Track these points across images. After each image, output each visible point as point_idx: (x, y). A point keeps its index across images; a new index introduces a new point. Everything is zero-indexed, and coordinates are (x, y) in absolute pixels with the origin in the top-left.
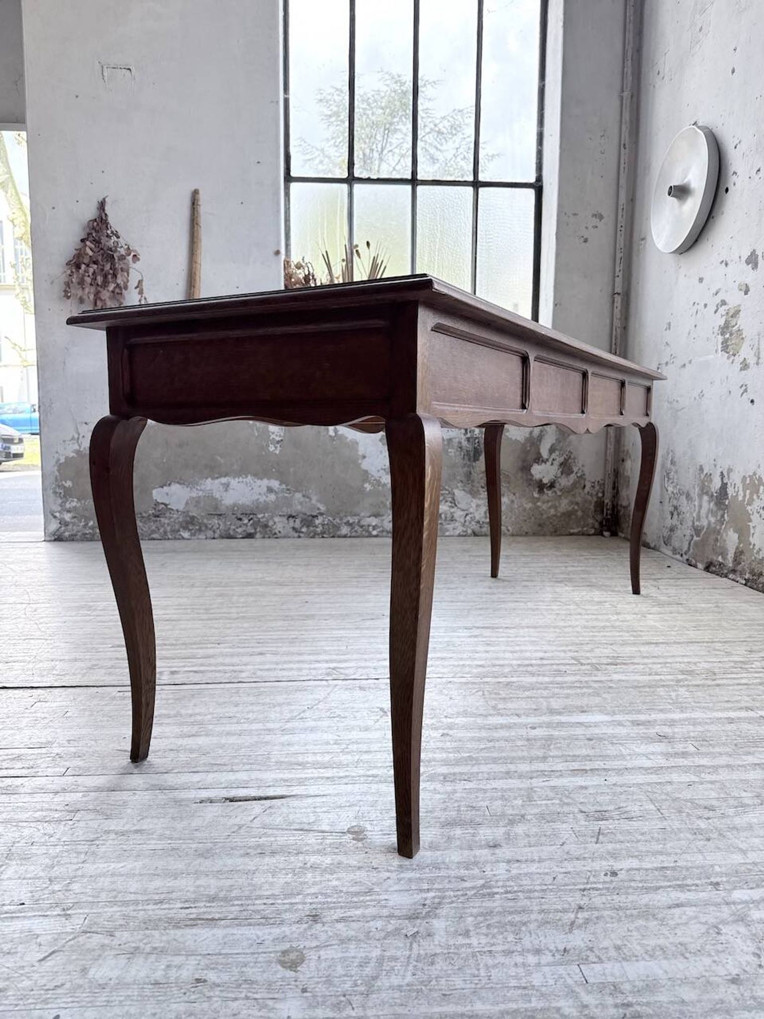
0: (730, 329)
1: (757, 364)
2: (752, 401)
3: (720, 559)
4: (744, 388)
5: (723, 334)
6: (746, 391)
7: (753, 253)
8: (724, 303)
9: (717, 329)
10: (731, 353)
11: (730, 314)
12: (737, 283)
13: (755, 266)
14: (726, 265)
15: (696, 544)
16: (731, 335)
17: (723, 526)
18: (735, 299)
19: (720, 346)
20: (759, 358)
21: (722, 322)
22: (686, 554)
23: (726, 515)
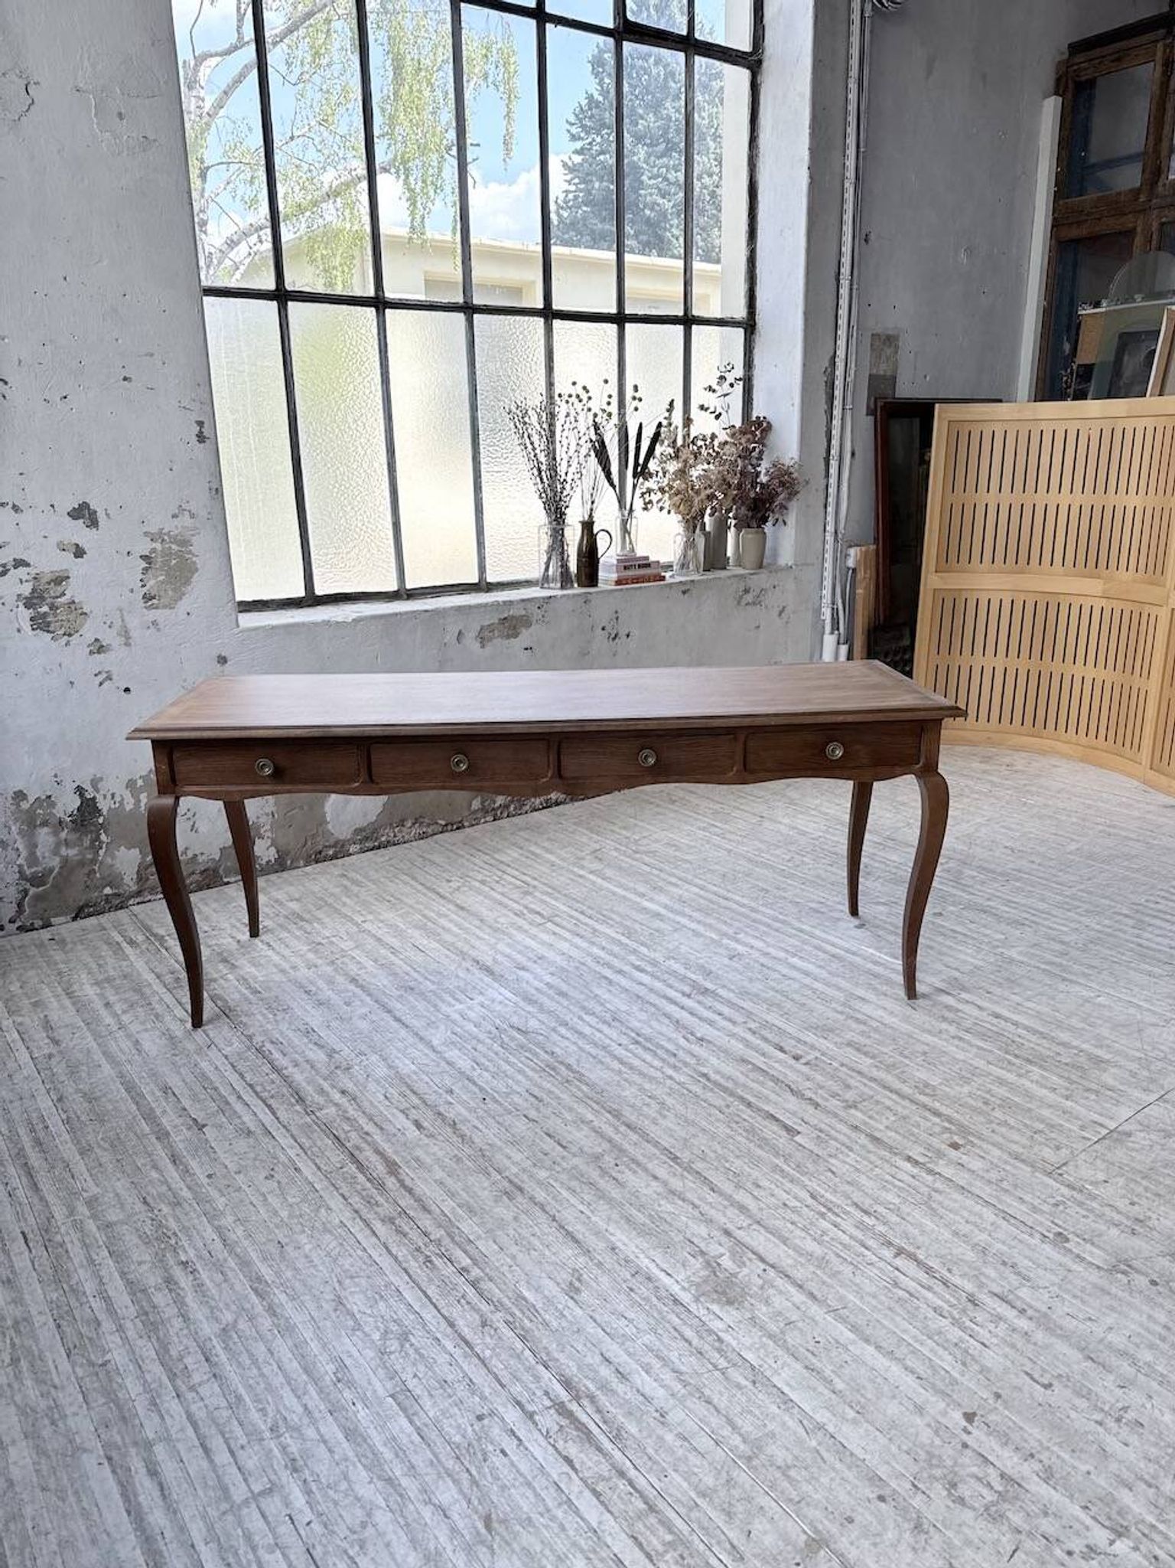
0: (49, 600)
1: (127, 644)
2: (127, 690)
3: (108, 891)
4: (104, 675)
5: (28, 605)
6: (109, 678)
7: (84, 506)
8: (20, 563)
9: (11, 600)
10: (61, 632)
11: (44, 581)
12: (54, 539)
13: (93, 523)
14: (16, 508)
15: (38, 898)
16: (53, 607)
17: (101, 852)
18: (48, 561)
19: (26, 626)
20: (128, 638)
21: (26, 589)
22: (10, 921)
23: (103, 837)
